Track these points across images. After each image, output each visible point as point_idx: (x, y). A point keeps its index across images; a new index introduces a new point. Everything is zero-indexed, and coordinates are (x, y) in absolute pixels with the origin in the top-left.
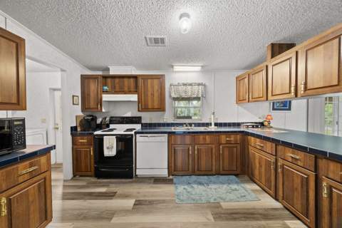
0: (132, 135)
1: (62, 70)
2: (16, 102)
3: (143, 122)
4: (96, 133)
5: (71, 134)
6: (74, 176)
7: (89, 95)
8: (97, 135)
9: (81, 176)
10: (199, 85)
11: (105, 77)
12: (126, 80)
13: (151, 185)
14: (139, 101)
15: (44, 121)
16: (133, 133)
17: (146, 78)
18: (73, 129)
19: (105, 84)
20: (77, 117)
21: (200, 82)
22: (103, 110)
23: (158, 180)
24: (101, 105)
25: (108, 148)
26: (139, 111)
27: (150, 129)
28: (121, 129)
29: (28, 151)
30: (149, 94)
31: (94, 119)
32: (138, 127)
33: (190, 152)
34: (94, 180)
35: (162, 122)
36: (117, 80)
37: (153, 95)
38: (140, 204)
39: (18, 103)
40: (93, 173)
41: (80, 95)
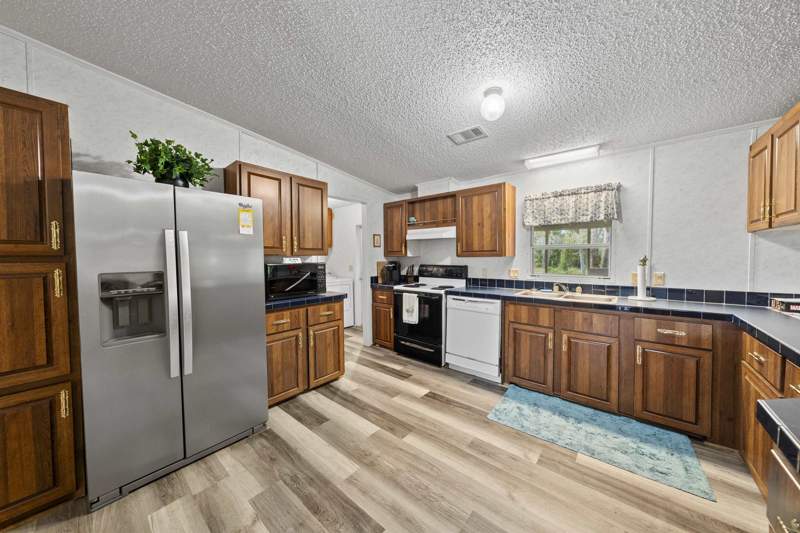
0: (440, 296)
1: (363, 203)
2: (320, 247)
3: (471, 275)
4: (396, 287)
5: (372, 286)
6: (374, 344)
7: (392, 231)
8: (397, 291)
9: (381, 346)
10: (599, 190)
11: (412, 203)
12: (440, 202)
13: (463, 384)
14: (458, 239)
15: (351, 268)
16: (442, 292)
17: (468, 194)
18: (374, 280)
19: (413, 214)
20: (378, 264)
21: (602, 183)
22: (409, 254)
23: (477, 382)
24: (406, 247)
25: (408, 311)
26: (458, 255)
27: (482, 289)
28: (430, 285)
29: (327, 295)
30: (475, 224)
31: (397, 266)
32: (459, 284)
33: (550, 345)
34: (393, 354)
35: (505, 277)
36: (428, 204)
37: (481, 225)
38: (434, 398)
39: (322, 249)
40: (391, 345)
41: (381, 232)
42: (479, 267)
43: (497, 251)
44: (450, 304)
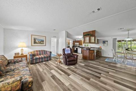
7: (74, 43)
14: (79, 44)
20: (73, 46)
23: (80, 54)
25: (75, 49)
36: (77, 41)
42: (80, 46)
43: (81, 45)
44: (78, 48)
